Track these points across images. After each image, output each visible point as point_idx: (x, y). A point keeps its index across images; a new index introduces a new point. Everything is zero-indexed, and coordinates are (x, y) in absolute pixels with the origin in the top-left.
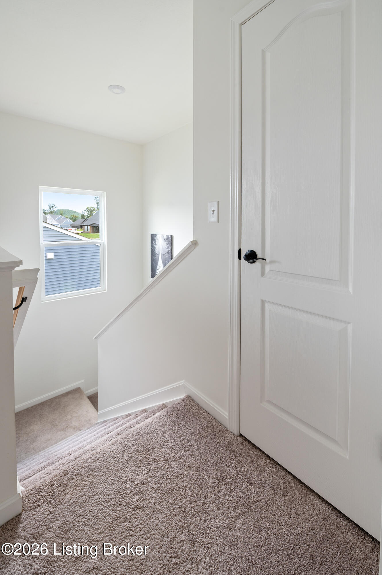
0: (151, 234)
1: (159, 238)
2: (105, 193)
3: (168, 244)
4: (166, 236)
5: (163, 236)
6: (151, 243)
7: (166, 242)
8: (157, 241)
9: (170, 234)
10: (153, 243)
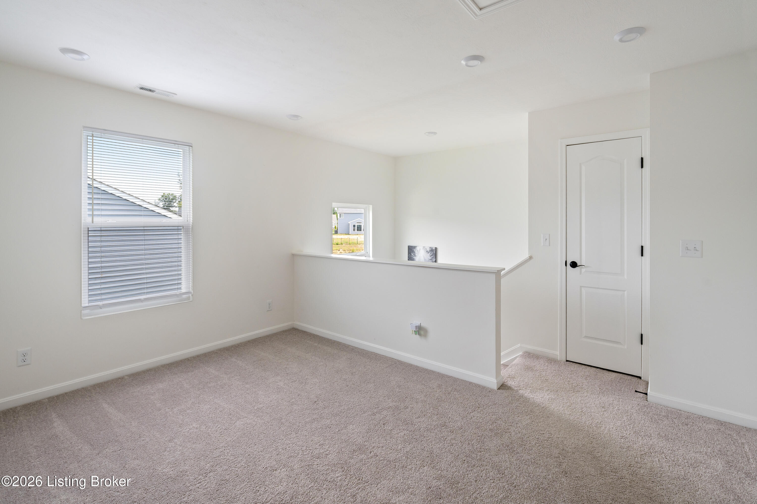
0: (408, 246)
1: (420, 249)
2: (371, 206)
3: (432, 255)
4: (429, 248)
5: (425, 248)
6: (408, 255)
7: (429, 254)
8: (416, 252)
9: (434, 246)
10: (411, 254)
